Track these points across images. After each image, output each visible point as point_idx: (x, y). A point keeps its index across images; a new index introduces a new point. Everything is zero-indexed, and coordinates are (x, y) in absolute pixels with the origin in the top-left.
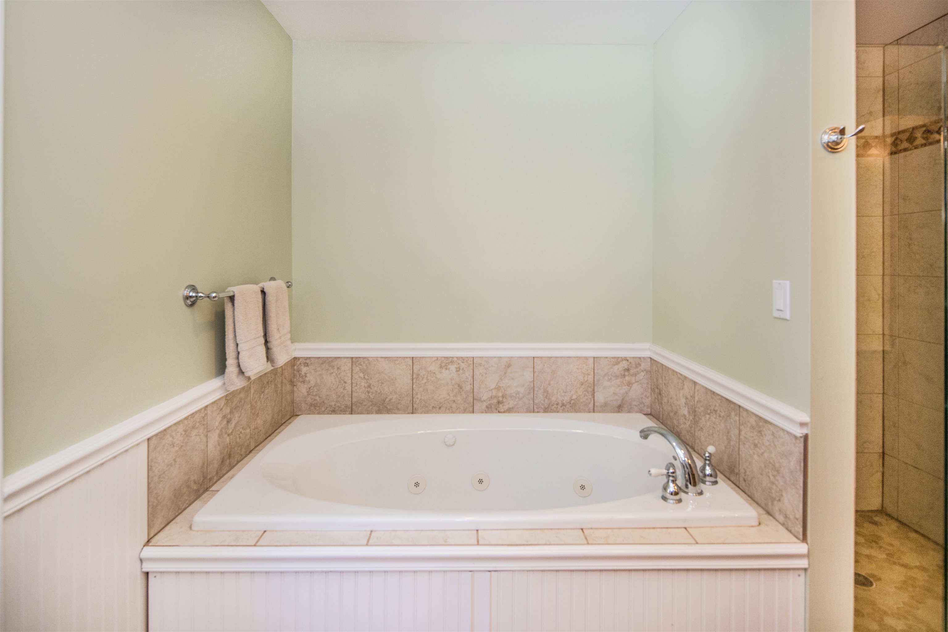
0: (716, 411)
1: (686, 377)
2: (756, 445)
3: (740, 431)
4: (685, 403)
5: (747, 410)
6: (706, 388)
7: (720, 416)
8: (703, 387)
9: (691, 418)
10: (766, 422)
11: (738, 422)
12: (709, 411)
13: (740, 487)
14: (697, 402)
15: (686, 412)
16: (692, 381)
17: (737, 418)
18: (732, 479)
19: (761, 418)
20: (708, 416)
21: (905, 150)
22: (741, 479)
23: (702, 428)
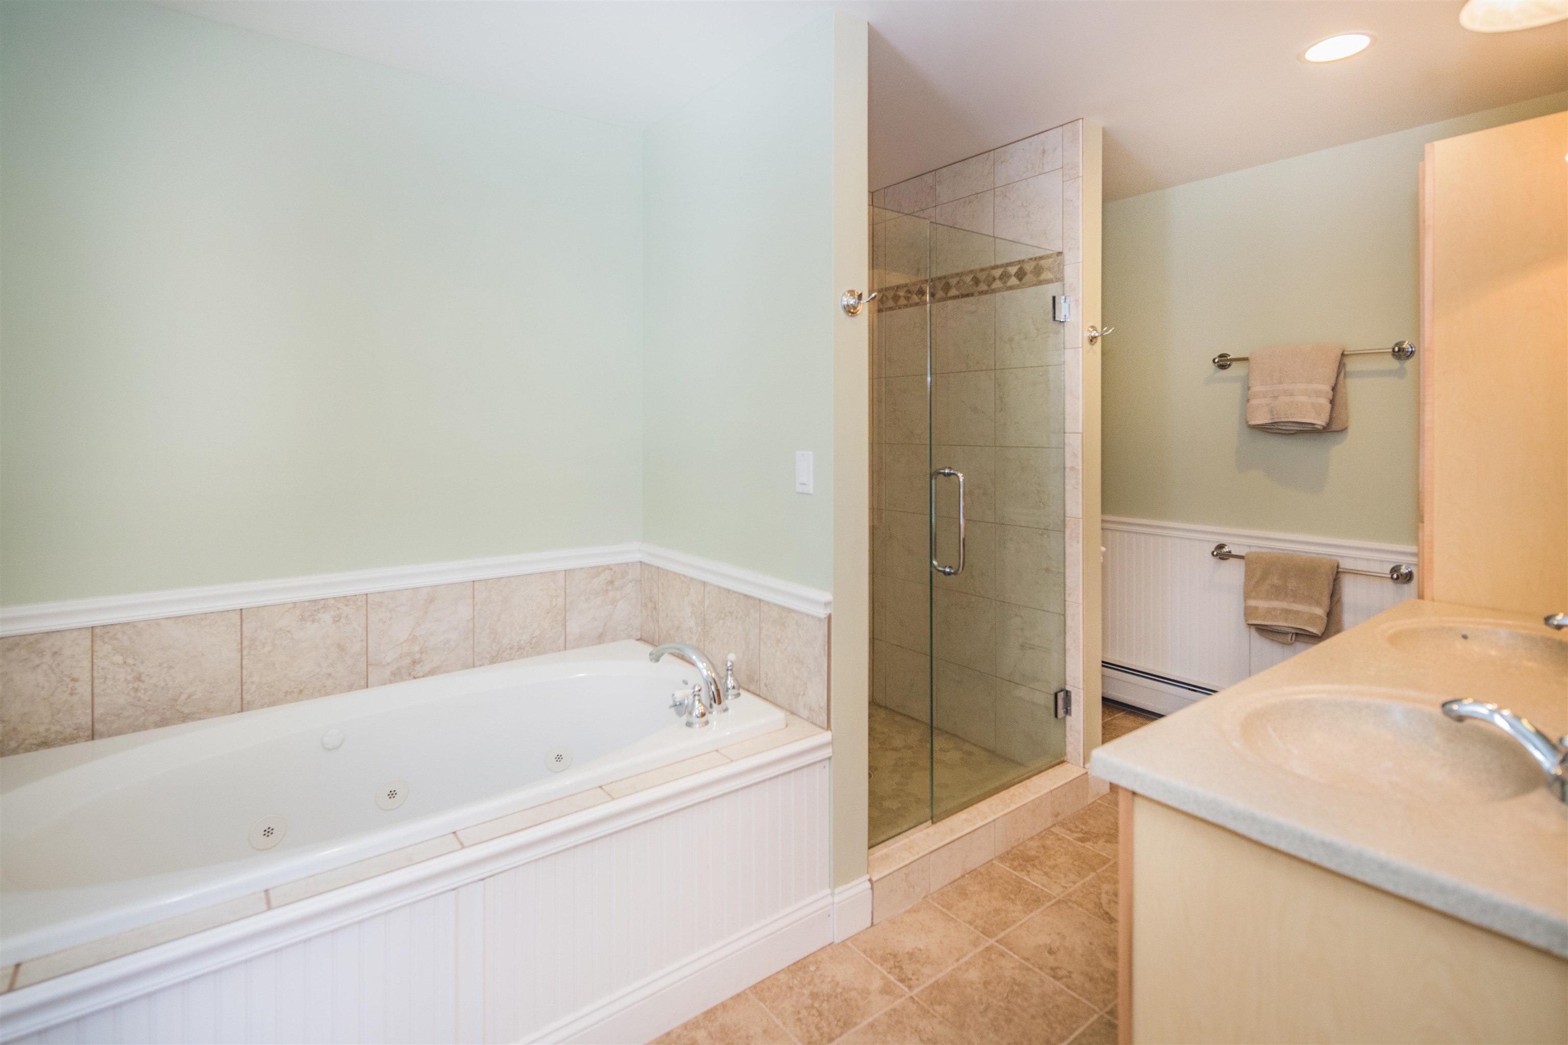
0: (731, 613)
1: (692, 579)
2: (778, 641)
3: (760, 629)
4: (692, 613)
5: (768, 603)
6: (719, 587)
7: (737, 617)
8: (716, 586)
9: (700, 630)
10: (790, 611)
11: (758, 619)
12: (723, 615)
13: (762, 695)
14: (708, 607)
15: (692, 623)
16: (701, 581)
17: (758, 615)
18: (752, 689)
19: (783, 608)
20: (721, 622)
21: (891, 309)
22: (762, 685)
23: (714, 639)
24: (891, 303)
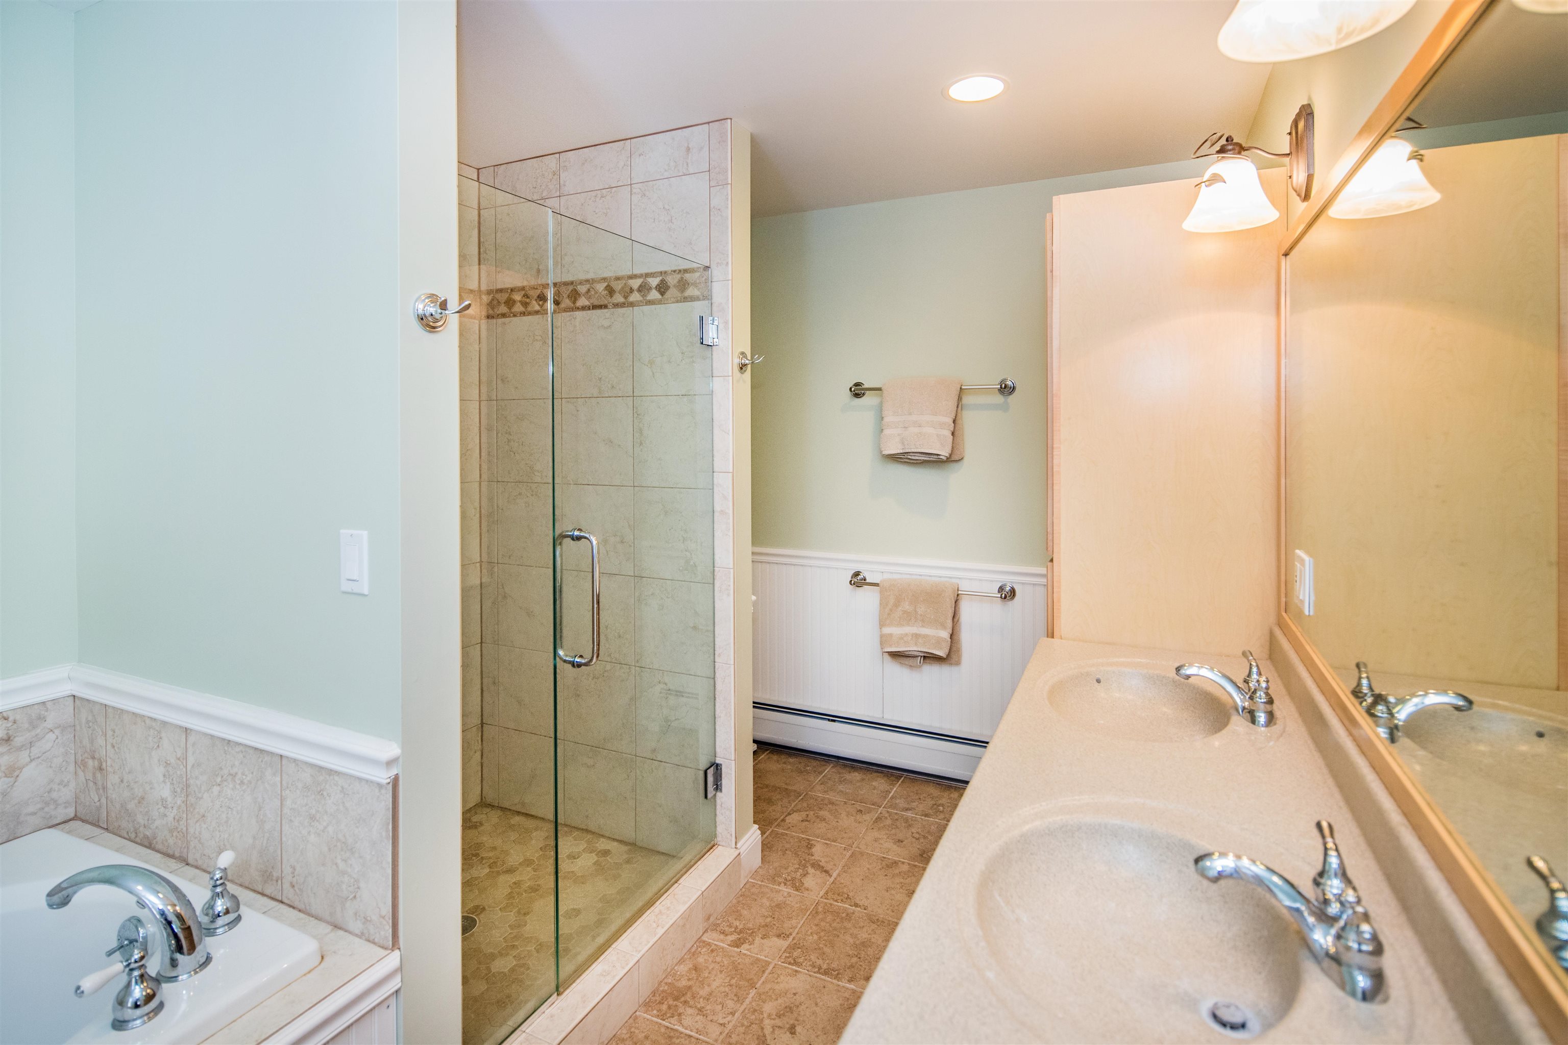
0: (234, 776)
1: (164, 724)
2: (312, 818)
3: (282, 800)
4: (164, 776)
5: (295, 761)
6: (212, 736)
7: (242, 783)
8: (205, 735)
9: (179, 802)
10: (331, 772)
11: (279, 785)
12: (219, 780)
13: (285, 900)
14: (193, 766)
15: (165, 792)
16: (181, 727)
17: (278, 779)
18: (268, 892)
19: (321, 768)
20: (216, 789)
21: (504, 315)
22: (286, 886)
23: (204, 816)
24: (503, 309)
